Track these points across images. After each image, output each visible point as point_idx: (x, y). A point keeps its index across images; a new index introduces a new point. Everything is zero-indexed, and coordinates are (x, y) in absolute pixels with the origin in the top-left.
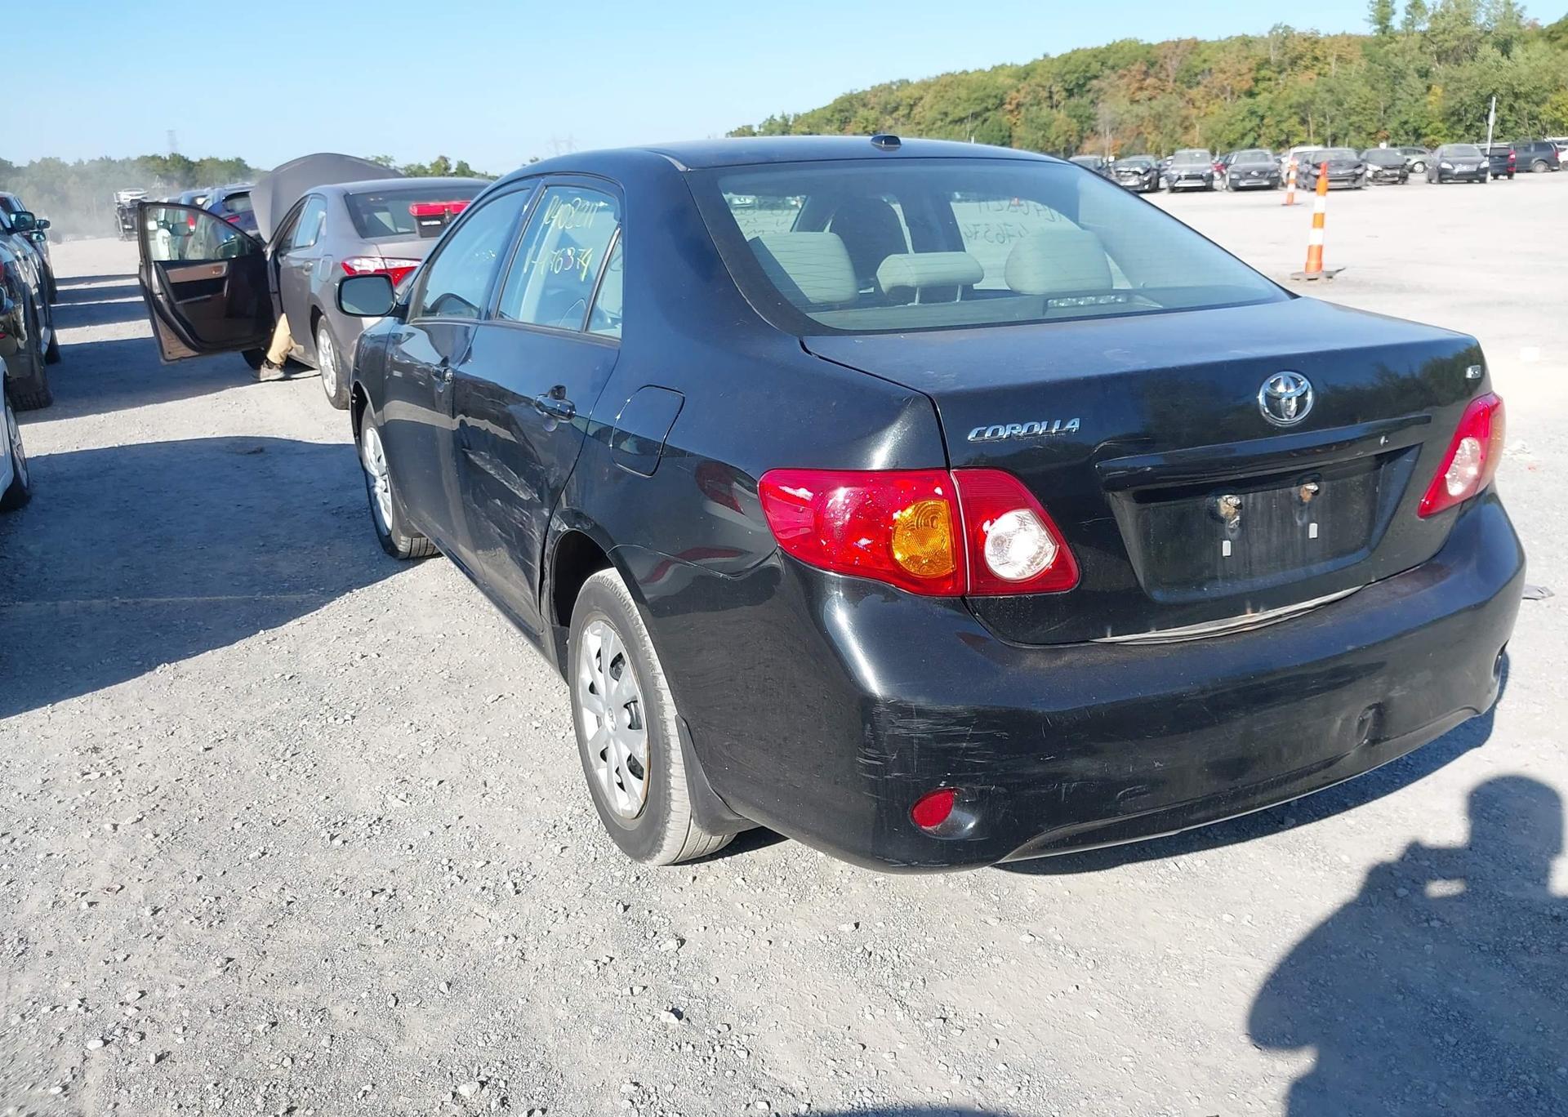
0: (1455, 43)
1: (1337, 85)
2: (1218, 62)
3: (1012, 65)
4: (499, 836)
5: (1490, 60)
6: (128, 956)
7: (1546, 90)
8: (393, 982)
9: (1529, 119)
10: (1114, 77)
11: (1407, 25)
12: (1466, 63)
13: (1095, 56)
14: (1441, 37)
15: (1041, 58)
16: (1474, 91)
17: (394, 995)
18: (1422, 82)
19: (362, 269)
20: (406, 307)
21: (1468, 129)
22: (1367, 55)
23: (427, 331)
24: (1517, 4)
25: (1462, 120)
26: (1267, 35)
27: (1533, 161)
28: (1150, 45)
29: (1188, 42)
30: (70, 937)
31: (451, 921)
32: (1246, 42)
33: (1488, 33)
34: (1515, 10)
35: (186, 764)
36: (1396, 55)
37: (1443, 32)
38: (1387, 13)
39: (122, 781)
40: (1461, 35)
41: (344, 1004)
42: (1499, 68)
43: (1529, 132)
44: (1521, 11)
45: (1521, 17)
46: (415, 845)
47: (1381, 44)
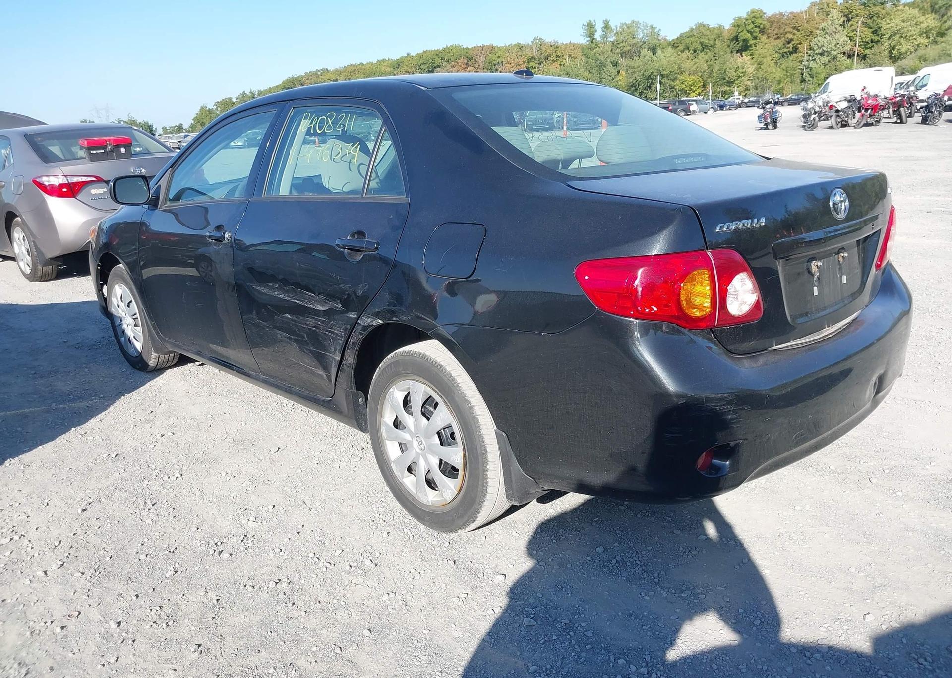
0: (629, 48)
1: (571, 71)
2: (506, 58)
3: (389, 60)
4: (338, 533)
5: (647, 57)
6: (117, 658)
7: (676, 74)
8: (329, 636)
9: (670, 89)
10: (449, 66)
11: (604, 38)
12: (636, 58)
13: (437, 55)
14: (621, 44)
15: (406, 56)
16: (641, 74)
17: (335, 645)
18: (615, 69)
19: (50, 183)
20: (157, 198)
21: (641, 94)
22: (585, 55)
23: (172, 213)
24: (656, 28)
25: (637, 89)
26: (530, 43)
27: (678, 110)
28: (467, 48)
29: (488, 47)
30: (59, 654)
31: (342, 591)
32: (521, 47)
33: (645, 43)
34: (656, 31)
35: (72, 522)
36: (600, 55)
37: (623, 42)
38: (592, 32)
39: (30, 541)
40: (631, 43)
41: (303, 657)
42: (652, 61)
43: (671, 96)
44: (659, 32)
45: (659, 34)
46: (283, 548)
47: (591, 49)
